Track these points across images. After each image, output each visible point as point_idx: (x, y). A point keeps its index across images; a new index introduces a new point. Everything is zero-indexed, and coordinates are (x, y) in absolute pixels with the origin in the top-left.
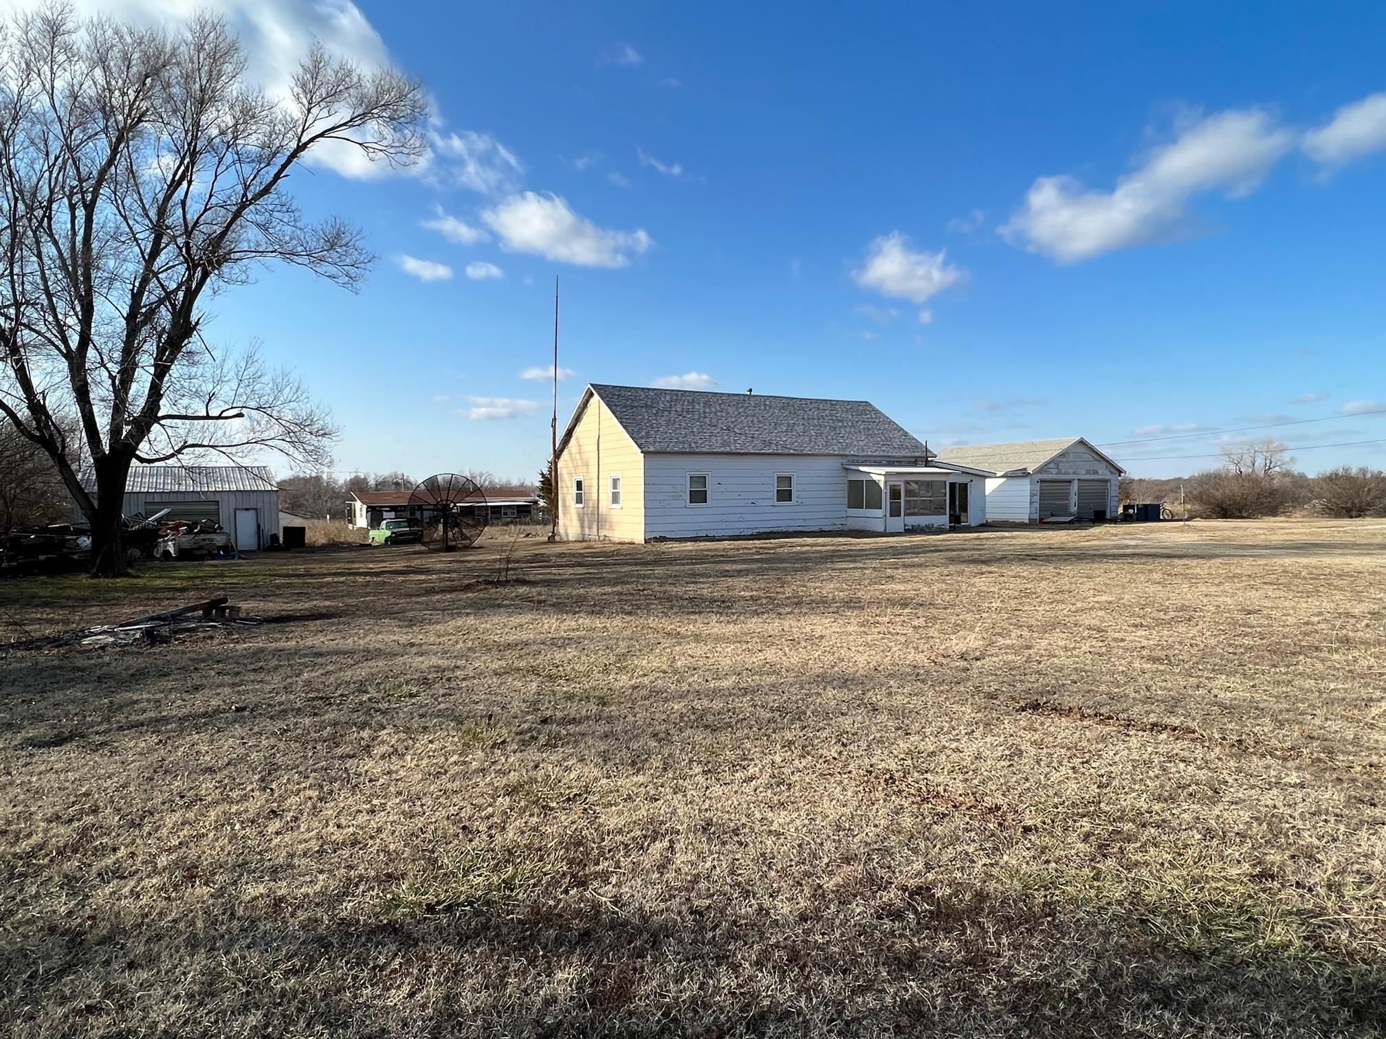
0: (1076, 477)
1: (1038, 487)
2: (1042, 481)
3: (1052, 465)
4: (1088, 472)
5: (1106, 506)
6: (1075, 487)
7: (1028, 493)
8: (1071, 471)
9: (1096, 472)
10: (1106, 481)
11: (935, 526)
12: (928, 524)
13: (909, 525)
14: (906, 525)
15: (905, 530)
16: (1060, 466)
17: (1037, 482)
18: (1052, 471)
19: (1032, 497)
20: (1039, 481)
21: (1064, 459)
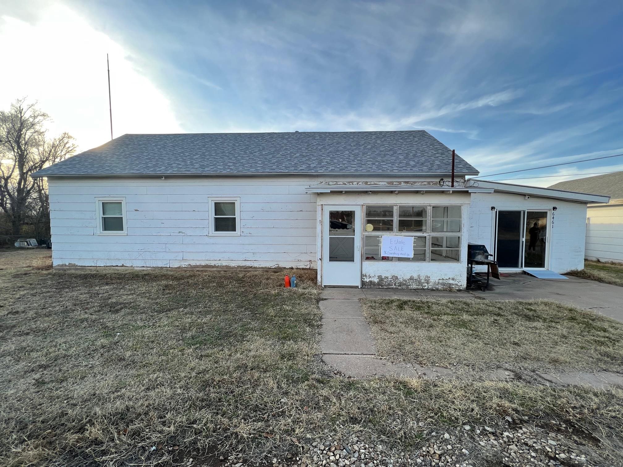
11: (432, 280)
12: (415, 277)
13: (372, 275)
14: (366, 276)
15: (363, 283)
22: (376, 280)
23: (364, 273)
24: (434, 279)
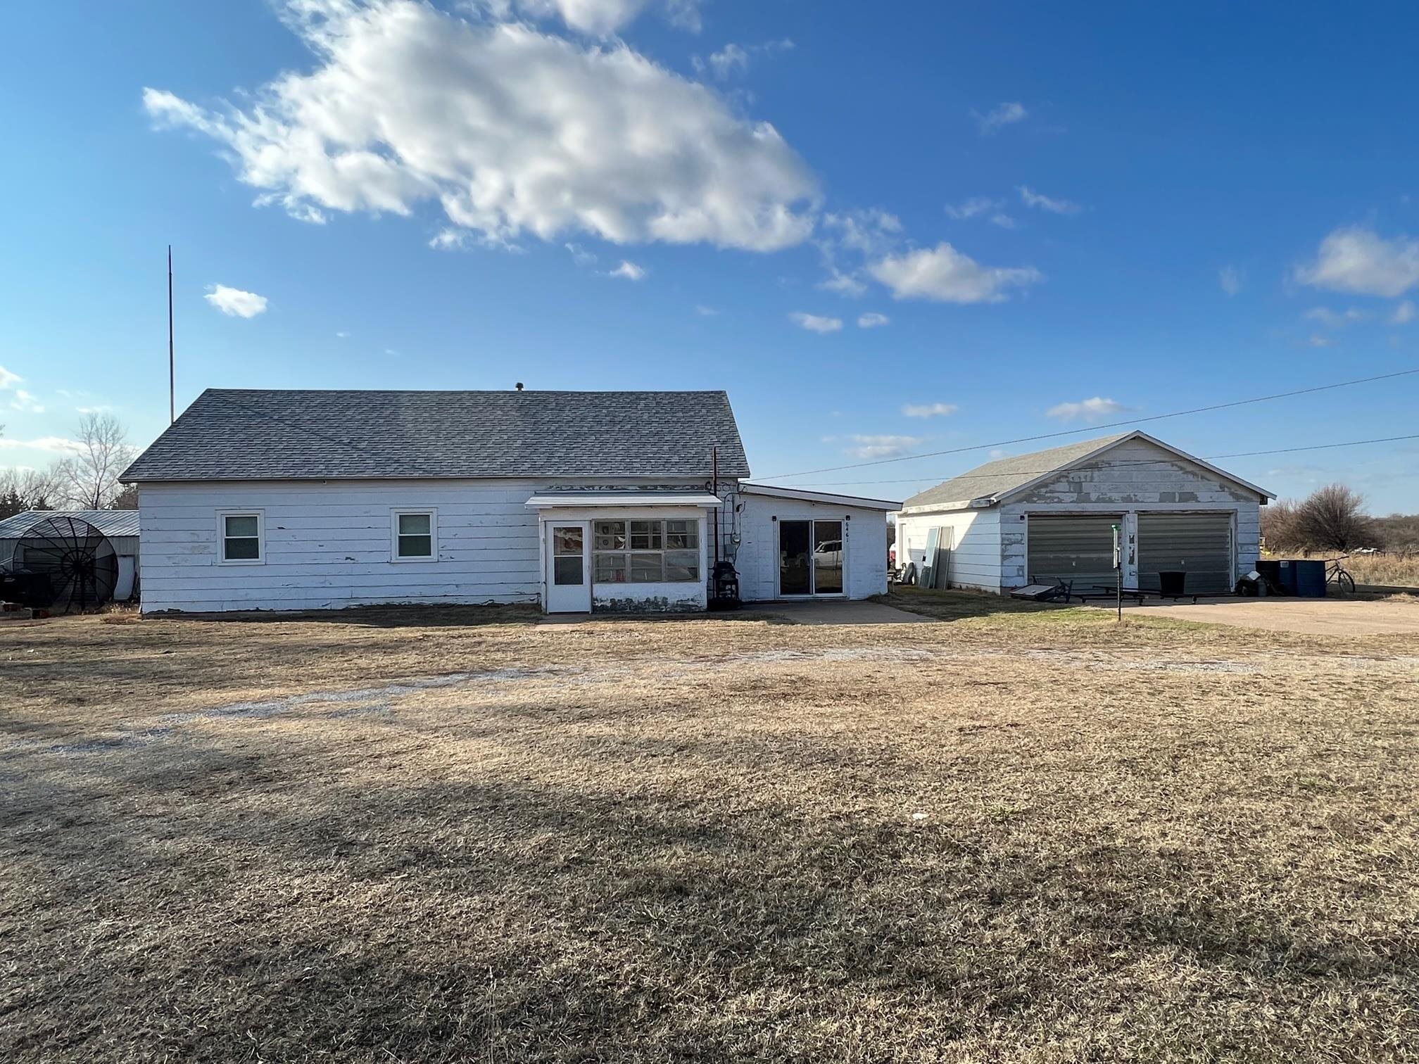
0: (1132, 507)
1: (1024, 527)
2: (1032, 516)
3: (1062, 486)
4: (1165, 497)
5: (1225, 565)
6: (1131, 526)
7: (999, 541)
8: (1115, 496)
9: (1192, 497)
10: (1228, 514)
11: (670, 601)
12: (652, 598)
13: (603, 599)
14: (597, 600)
15: (594, 608)
16: (1086, 487)
17: (1022, 517)
18: (1062, 496)
19: (1008, 547)
20: (1026, 516)
21: (1096, 473)
22: (609, 604)
23: (594, 596)
24: (672, 600)
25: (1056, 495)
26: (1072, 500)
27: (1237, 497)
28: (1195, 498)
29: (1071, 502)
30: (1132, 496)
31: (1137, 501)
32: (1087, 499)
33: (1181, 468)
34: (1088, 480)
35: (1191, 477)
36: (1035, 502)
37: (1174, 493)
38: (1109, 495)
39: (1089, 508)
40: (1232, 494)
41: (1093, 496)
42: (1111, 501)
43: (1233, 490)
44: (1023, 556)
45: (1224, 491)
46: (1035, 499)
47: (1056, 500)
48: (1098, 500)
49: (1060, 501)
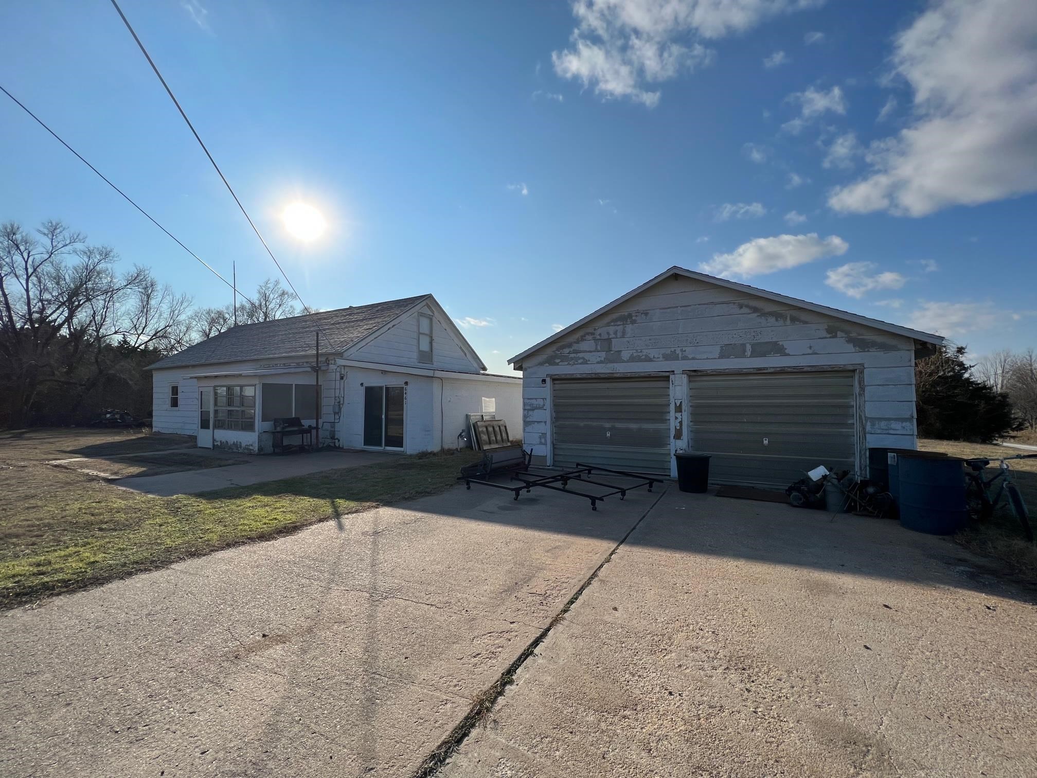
0: (679, 366)
1: (547, 391)
2: (555, 379)
3: (586, 344)
4: (728, 353)
6: (679, 390)
7: (523, 406)
10: (849, 372)
14: (218, 441)
15: (215, 446)
16: (616, 344)
17: (544, 381)
18: (587, 356)
19: (531, 413)
20: (548, 380)
21: (629, 328)
23: (215, 438)
25: (581, 355)
26: (599, 359)
27: (863, 345)
28: (779, 350)
29: (598, 363)
30: (678, 351)
31: (685, 358)
32: (616, 358)
33: (755, 310)
34: (619, 335)
35: (772, 320)
36: (557, 364)
37: (744, 345)
38: (645, 352)
39: (621, 368)
40: (850, 340)
41: (625, 355)
42: (648, 359)
43: (853, 335)
44: (545, 422)
45: (835, 337)
46: (557, 361)
47: (580, 361)
48: (632, 359)
49: (585, 362)
